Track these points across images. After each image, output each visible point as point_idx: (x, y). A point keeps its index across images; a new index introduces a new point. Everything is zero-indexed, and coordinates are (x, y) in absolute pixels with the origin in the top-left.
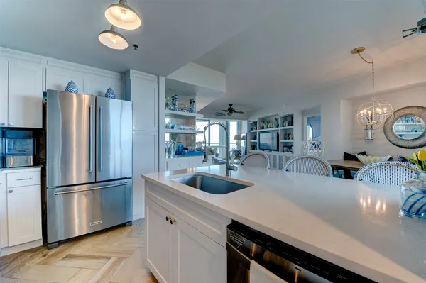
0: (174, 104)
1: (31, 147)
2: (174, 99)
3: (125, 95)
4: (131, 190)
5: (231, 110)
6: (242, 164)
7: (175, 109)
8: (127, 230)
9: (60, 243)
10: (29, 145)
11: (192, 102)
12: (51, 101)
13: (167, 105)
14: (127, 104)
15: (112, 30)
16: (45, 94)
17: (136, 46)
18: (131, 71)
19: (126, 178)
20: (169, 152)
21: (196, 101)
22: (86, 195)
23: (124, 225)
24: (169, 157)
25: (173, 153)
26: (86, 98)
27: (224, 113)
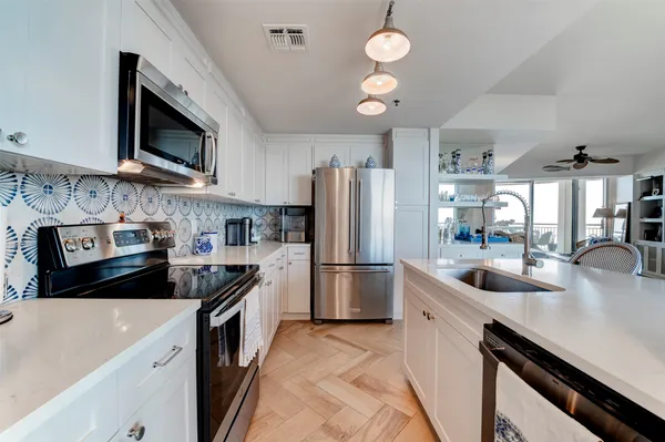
0: (455, 163)
1: (303, 223)
2: (455, 155)
3: (387, 163)
4: (392, 280)
5: (581, 159)
6: (577, 263)
7: (456, 171)
8: (386, 328)
9: (325, 321)
10: (302, 222)
11: (487, 156)
12: (319, 179)
13: (442, 167)
14: (390, 172)
15: (370, 98)
16: (314, 172)
17: (396, 101)
18: (394, 130)
19: (386, 265)
20: (446, 236)
21: (495, 153)
22: (347, 277)
23: (383, 321)
24: (445, 242)
25: (451, 237)
26: (347, 172)
27: (565, 165)
